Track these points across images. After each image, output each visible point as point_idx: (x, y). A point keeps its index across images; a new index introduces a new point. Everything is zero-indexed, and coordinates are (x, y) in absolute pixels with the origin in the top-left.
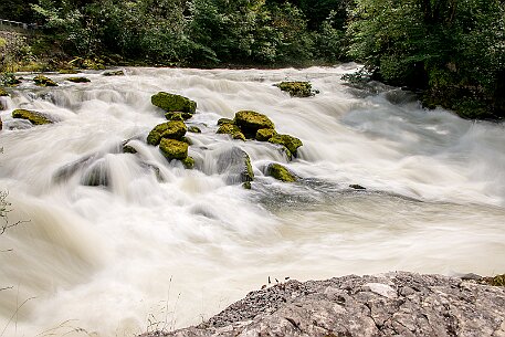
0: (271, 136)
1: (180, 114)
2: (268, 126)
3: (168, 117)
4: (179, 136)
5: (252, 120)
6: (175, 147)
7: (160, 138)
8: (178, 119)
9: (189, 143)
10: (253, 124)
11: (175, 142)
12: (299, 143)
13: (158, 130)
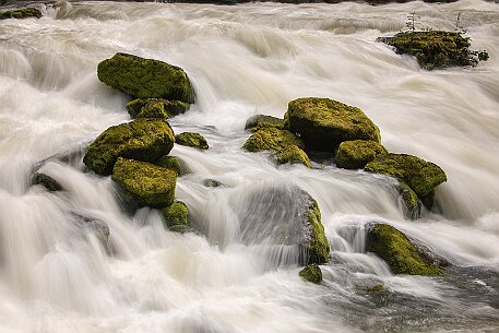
0: (370, 158)
1: (160, 105)
2: (366, 133)
3: (134, 111)
4: (158, 154)
5: (328, 119)
6: (147, 179)
7: (115, 158)
8: (157, 115)
9: (180, 169)
10: (330, 129)
11: (147, 167)
12: (438, 174)
13: (109, 139)
